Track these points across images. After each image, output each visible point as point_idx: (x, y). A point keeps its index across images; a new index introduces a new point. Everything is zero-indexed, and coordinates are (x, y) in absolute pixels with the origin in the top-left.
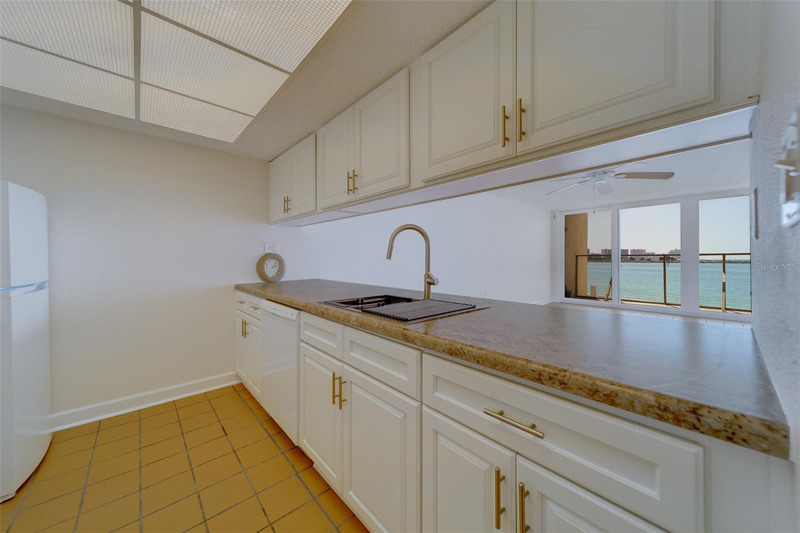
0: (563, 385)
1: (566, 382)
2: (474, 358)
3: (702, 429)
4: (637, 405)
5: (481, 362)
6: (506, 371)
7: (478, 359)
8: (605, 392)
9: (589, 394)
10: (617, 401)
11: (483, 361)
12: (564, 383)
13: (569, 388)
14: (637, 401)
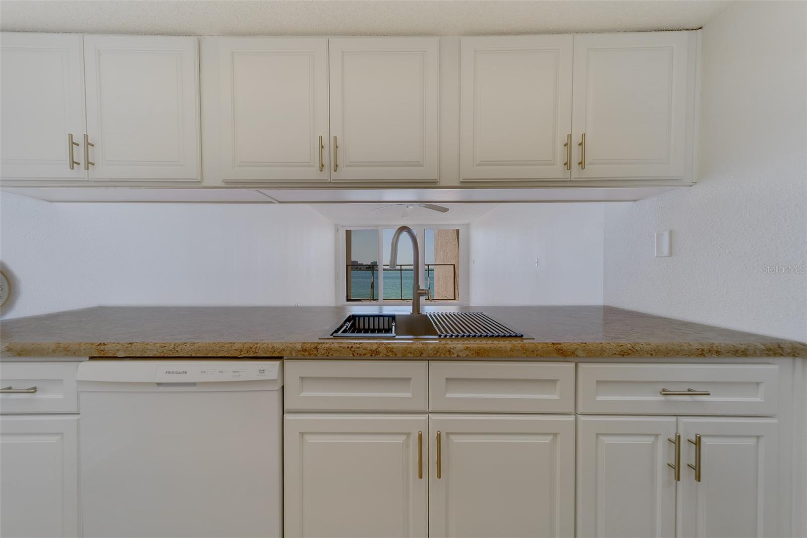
0: (718, 353)
1: (719, 350)
2: (648, 352)
3: (784, 355)
4: (758, 352)
5: (654, 354)
6: (677, 356)
7: (651, 353)
8: (742, 350)
9: (733, 354)
10: (748, 352)
11: (656, 353)
12: (719, 352)
13: (723, 354)
14: (757, 350)
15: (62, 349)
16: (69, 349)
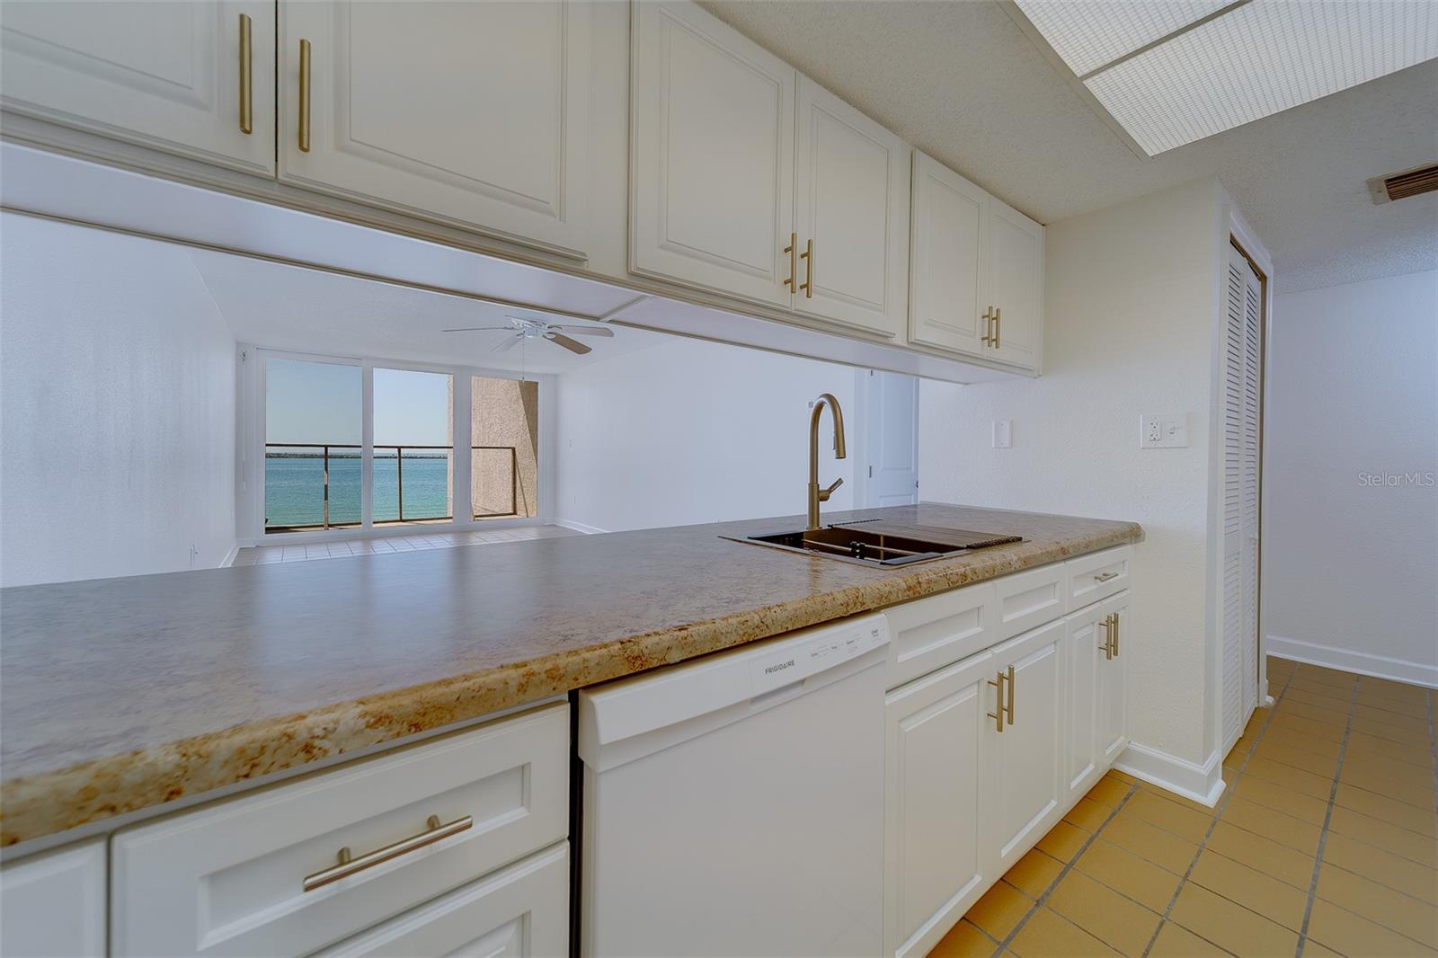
15: (543, 676)
16: (562, 672)
